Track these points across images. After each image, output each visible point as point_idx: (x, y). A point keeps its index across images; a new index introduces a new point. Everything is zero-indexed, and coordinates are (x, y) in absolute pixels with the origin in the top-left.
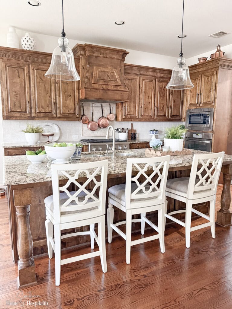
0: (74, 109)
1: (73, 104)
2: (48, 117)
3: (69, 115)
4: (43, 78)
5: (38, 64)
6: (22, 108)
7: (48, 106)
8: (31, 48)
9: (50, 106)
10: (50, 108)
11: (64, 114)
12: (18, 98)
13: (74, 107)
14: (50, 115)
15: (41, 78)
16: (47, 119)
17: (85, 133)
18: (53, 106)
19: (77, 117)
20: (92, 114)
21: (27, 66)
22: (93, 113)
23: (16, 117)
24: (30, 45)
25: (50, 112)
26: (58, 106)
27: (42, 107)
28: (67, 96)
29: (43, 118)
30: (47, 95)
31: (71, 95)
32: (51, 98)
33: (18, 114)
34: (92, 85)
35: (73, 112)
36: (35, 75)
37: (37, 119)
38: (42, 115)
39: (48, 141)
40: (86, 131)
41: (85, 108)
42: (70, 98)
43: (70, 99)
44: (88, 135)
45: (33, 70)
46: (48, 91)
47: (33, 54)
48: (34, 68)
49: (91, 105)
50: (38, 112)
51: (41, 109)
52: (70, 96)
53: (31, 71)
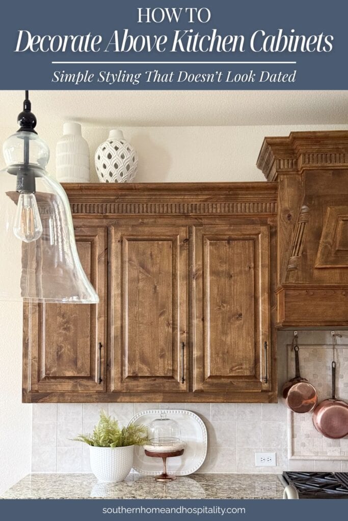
0: (252, 362)
1: (250, 345)
2: (159, 392)
3: (236, 382)
4: (149, 266)
5: (134, 223)
6: (79, 364)
7: (162, 356)
8: (122, 174)
9: (168, 354)
10: (170, 362)
11: (215, 381)
12: (71, 333)
13: (252, 354)
14: (168, 385)
15: (143, 266)
16: (160, 397)
17: (303, 445)
18: (180, 355)
19: (263, 391)
20: (330, 373)
21: (101, 233)
22: (334, 370)
23: (62, 394)
24: (116, 166)
25: (170, 374)
26: (196, 353)
27: (144, 360)
28: (230, 318)
29: (145, 397)
30: (163, 317)
31: (244, 313)
32: (174, 329)
33: (67, 386)
34: (316, 273)
35: (247, 373)
36: (126, 259)
37: (127, 399)
38: (141, 385)
39: (165, 476)
40: (308, 436)
41: (303, 353)
42: (238, 323)
43: (240, 328)
44: (317, 453)
45: (121, 241)
46: (163, 306)
47: (120, 193)
48: (122, 238)
49: (329, 340)
50: (129, 377)
51: (138, 364)
52: (241, 315)
53: (114, 246)
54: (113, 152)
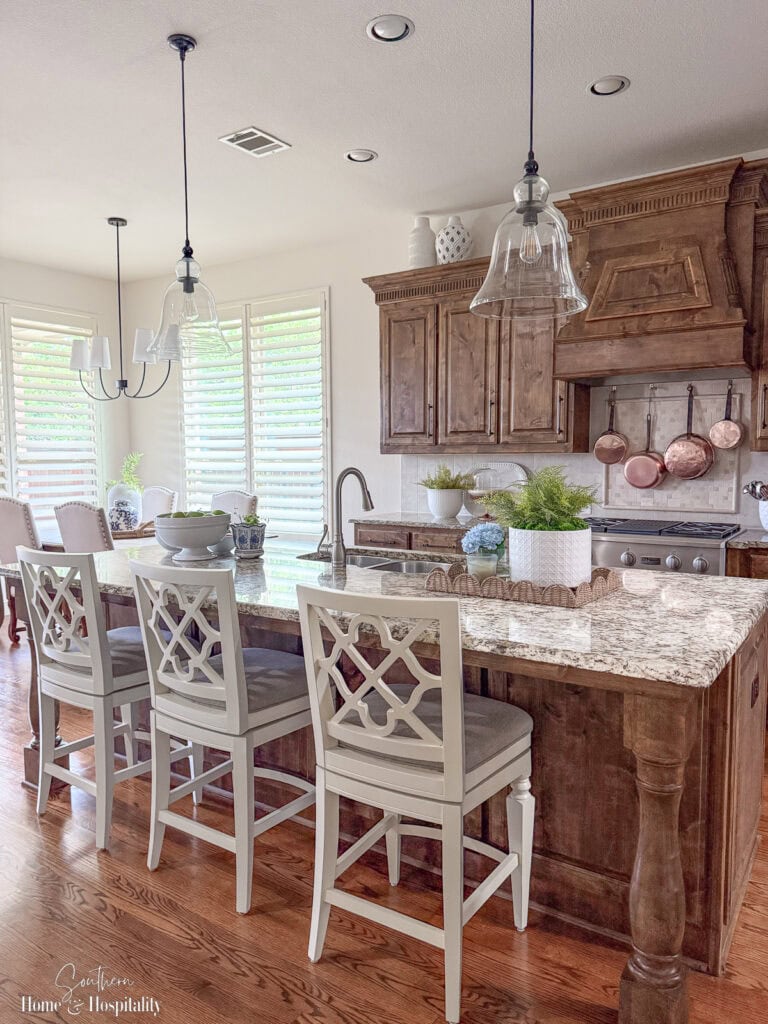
0: (550, 415)
1: (548, 401)
2: (474, 444)
3: (535, 434)
4: (467, 336)
5: (457, 298)
6: (416, 423)
7: (476, 414)
8: (453, 256)
9: (481, 412)
10: (482, 418)
11: (518, 434)
12: (411, 397)
13: (550, 408)
14: (480, 438)
15: (462, 336)
16: (475, 449)
17: (618, 495)
18: (491, 411)
19: (559, 442)
20: (646, 425)
21: (432, 311)
23: (406, 446)
24: (447, 249)
25: (482, 429)
26: (502, 409)
27: (462, 418)
28: (532, 376)
29: (464, 448)
30: (476, 381)
31: (543, 370)
32: (485, 389)
33: (408, 441)
34: (586, 326)
35: (545, 426)
36: (450, 331)
37: (451, 451)
38: (460, 439)
39: (487, 516)
40: (622, 487)
41: (621, 407)
42: (539, 380)
43: (540, 385)
44: (630, 504)
45: (447, 316)
46: (477, 371)
47: (444, 273)
48: (447, 313)
49: (647, 394)
50: (452, 432)
51: (458, 421)
52: (541, 373)
53: (442, 320)
54: (456, 238)
